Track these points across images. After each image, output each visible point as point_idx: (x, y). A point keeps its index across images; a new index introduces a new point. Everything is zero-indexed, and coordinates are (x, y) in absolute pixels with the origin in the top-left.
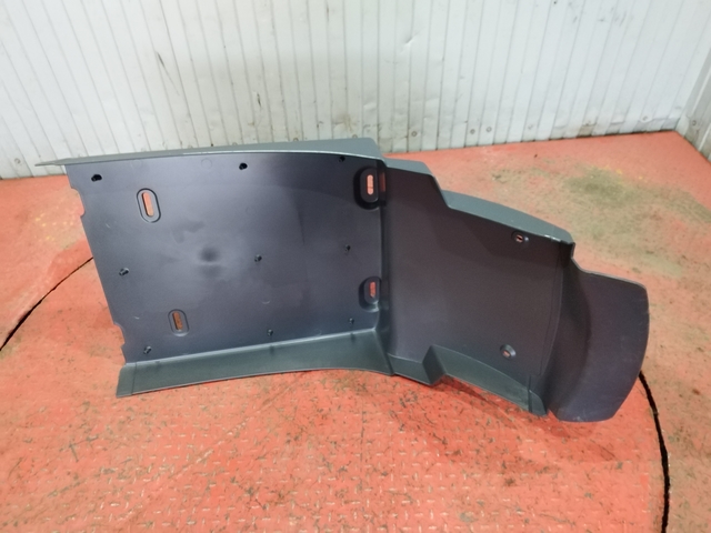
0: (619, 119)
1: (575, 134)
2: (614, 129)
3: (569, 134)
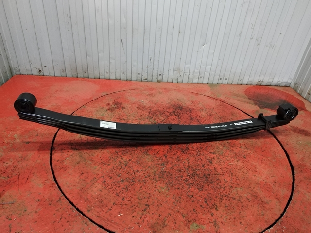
0: (271, 80)
2: (269, 84)
3: (253, 84)
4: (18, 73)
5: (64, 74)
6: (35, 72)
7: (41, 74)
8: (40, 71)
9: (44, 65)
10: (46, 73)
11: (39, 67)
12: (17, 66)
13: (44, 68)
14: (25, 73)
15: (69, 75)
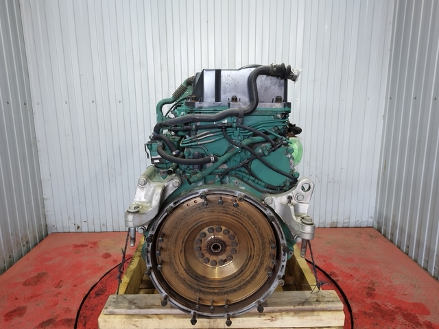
0: (347, 221)
1: (329, 226)
2: (346, 225)
3: (326, 226)
4: (55, 231)
5: (104, 229)
6: (73, 229)
7: (79, 231)
8: (78, 227)
9: (83, 221)
10: (85, 229)
11: (78, 223)
12: (54, 224)
13: (83, 223)
14: (62, 231)
15: (110, 229)
